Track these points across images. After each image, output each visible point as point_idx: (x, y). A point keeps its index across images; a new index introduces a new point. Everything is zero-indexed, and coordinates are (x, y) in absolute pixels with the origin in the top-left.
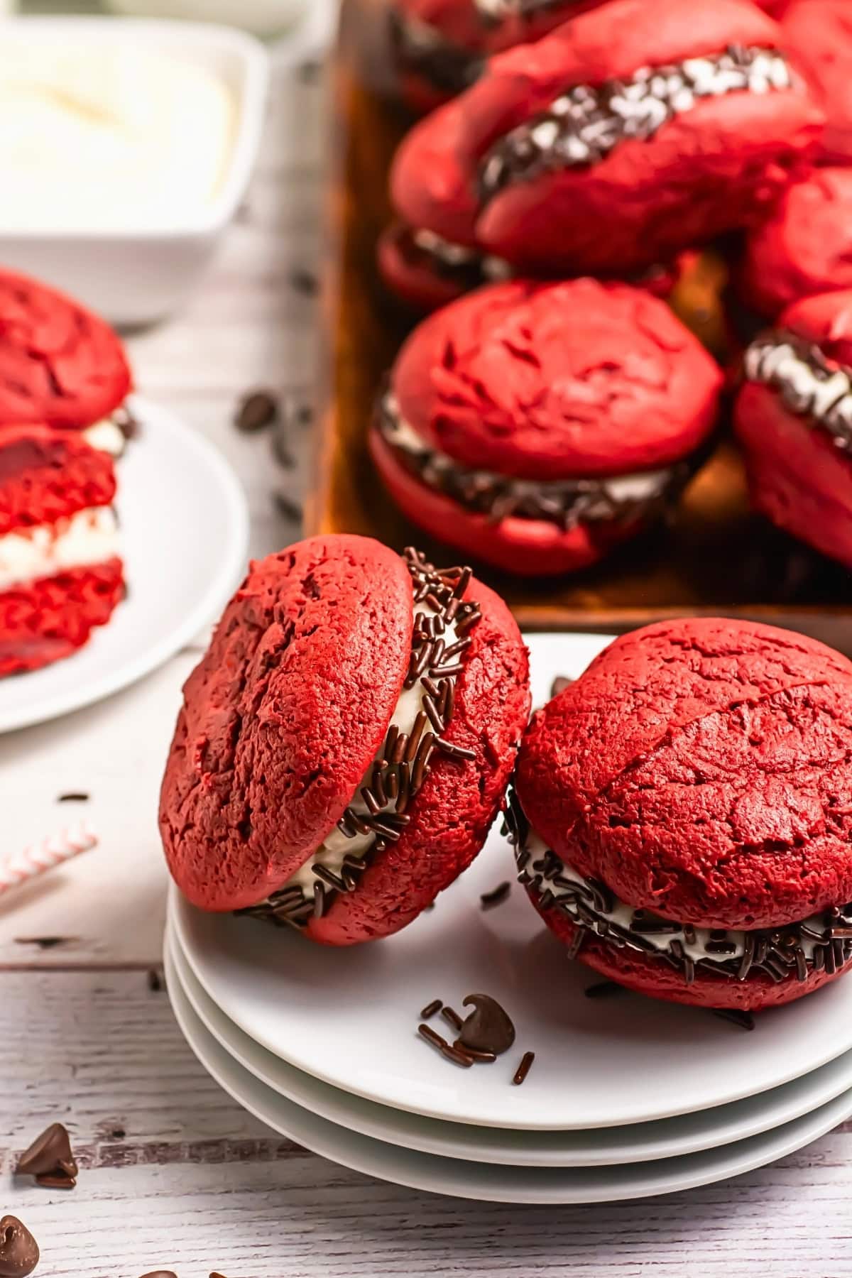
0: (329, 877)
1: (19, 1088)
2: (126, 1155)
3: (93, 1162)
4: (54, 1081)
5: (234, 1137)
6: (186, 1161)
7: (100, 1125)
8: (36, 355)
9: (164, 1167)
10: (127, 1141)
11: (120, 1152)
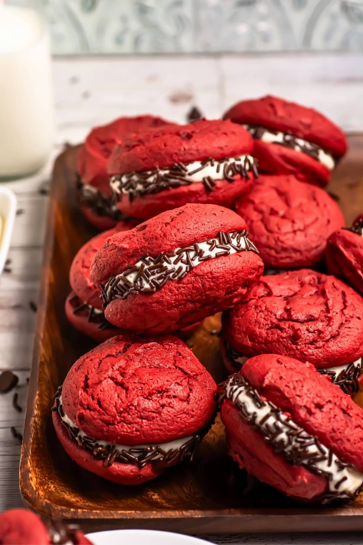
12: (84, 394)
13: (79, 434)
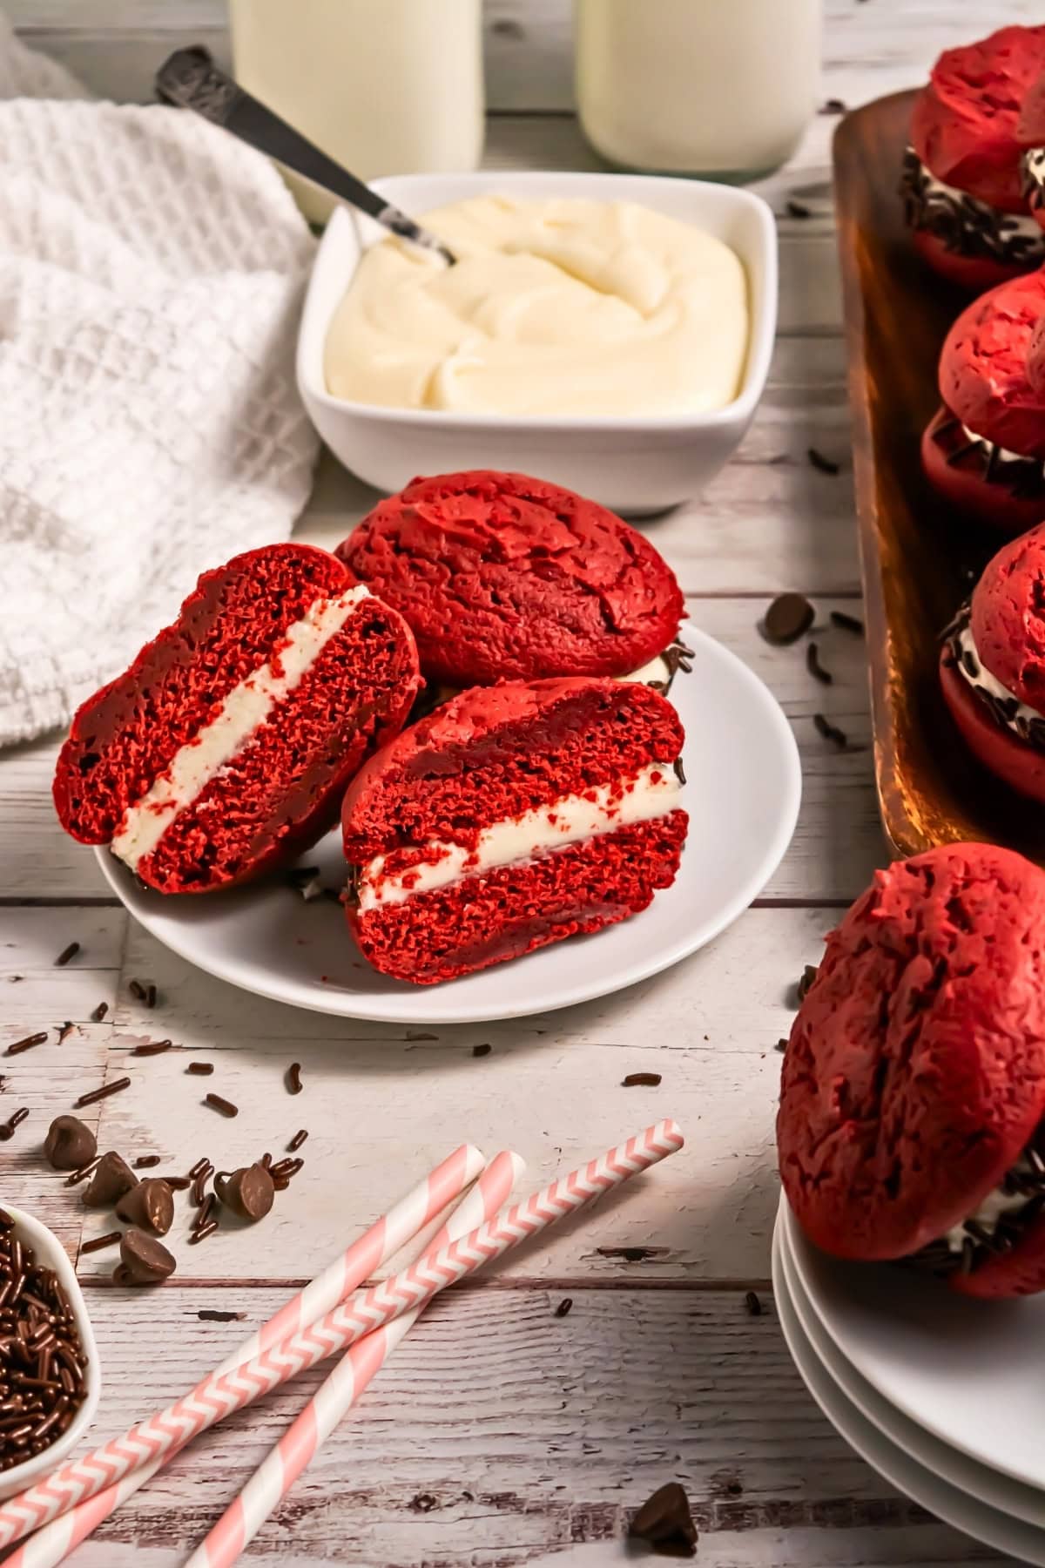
0: (982, 1235)
1: (621, 1430)
2: (746, 1516)
3: (712, 1523)
4: (657, 1423)
5: (861, 1496)
6: (811, 1525)
7: (714, 1477)
8: (589, 590)
9: (787, 1531)
10: (745, 1498)
11: (740, 1512)
12: (1037, 621)
13: (1018, 714)
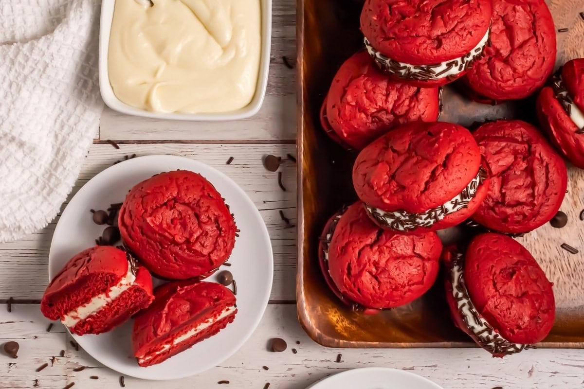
12: (348, 279)
